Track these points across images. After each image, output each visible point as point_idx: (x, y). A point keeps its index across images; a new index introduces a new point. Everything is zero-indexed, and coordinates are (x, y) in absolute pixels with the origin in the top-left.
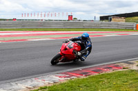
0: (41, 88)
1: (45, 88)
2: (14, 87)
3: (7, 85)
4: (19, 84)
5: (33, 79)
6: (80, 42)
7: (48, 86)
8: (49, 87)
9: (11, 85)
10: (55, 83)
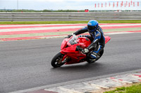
0: (119, 89)
1: (123, 89)
2: (86, 87)
3: (79, 85)
4: (92, 84)
5: (109, 78)
7: (126, 87)
8: (128, 88)
10: (134, 83)
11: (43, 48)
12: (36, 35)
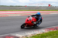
0: (38, 35)
1: (39, 35)
3: (23, 33)
4: (28, 33)
5: (34, 31)
6: (36, 17)
8: (41, 34)
9: (25, 33)
10: (43, 32)
11: (10, 20)
12: (8, 15)
